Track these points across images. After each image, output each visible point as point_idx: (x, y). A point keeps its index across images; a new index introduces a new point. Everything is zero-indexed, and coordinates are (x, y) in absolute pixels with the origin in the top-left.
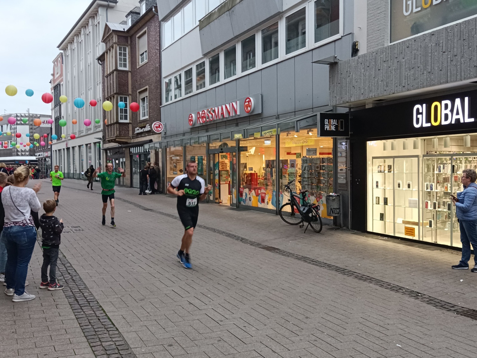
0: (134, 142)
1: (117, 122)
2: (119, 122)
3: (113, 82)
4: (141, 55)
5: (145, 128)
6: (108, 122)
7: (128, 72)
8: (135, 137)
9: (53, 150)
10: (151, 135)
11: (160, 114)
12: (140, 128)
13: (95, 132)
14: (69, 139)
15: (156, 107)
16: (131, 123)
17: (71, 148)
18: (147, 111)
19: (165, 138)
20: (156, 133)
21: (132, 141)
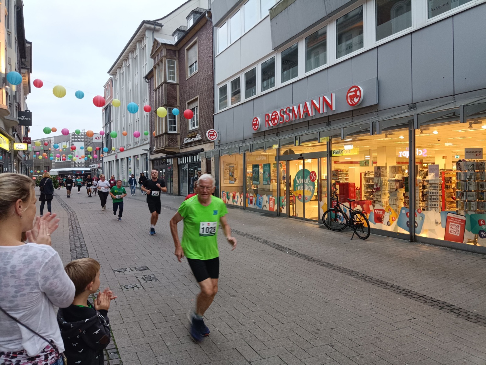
0: (183, 151)
1: (166, 133)
2: (168, 132)
3: (162, 95)
4: (190, 67)
5: (195, 138)
6: (156, 134)
7: (176, 85)
8: (184, 147)
9: (104, 162)
10: (202, 144)
11: (214, 122)
12: (190, 137)
13: (142, 144)
14: (118, 151)
15: (207, 115)
16: (179, 134)
17: (120, 160)
18: (197, 121)
19: (219, 146)
20: (208, 142)
21: (180, 151)
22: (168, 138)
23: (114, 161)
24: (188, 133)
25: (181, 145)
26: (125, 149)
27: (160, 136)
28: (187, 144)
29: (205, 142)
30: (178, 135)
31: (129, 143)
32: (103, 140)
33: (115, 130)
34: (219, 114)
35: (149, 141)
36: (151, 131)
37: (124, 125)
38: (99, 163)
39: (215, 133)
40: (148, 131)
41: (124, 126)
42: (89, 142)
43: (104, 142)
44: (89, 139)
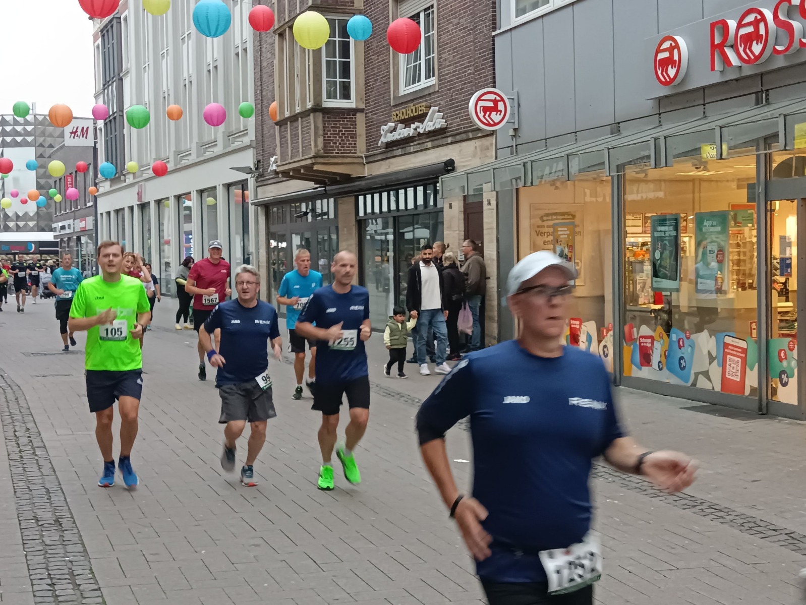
0: (374, 174)
1: (317, 109)
2: (325, 105)
5: (422, 122)
6: (282, 112)
8: (379, 157)
9: (99, 212)
10: (449, 144)
11: (494, 61)
12: (402, 122)
13: (230, 149)
14: (145, 176)
15: (471, 38)
16: (361, 111)
17: (153, 205)
18: (428, 62)
19: (514, 150)
20: (471, 135)
21: (367, 171)
22: (324, 127)
23: (131, 208)
24: (395, 106)
25: (368, 150)
26: (170, 167)
27: (294, 118)
28: (390, 145)
29: (458, 138)
30: (358, 115)
31: (183, 149)
32: (96, 137)
33: (134, 102)
34: (513, 32)
35: (251, 136)
36: (262, 101)
37: (167, 83)
38: (83, 218)
39: (502, 100)
40: (249, 103)
41: (165, 88)
42: (51, 146)
43: (98, 146)
44: (51, 135)
